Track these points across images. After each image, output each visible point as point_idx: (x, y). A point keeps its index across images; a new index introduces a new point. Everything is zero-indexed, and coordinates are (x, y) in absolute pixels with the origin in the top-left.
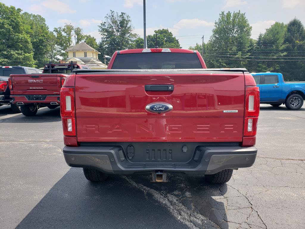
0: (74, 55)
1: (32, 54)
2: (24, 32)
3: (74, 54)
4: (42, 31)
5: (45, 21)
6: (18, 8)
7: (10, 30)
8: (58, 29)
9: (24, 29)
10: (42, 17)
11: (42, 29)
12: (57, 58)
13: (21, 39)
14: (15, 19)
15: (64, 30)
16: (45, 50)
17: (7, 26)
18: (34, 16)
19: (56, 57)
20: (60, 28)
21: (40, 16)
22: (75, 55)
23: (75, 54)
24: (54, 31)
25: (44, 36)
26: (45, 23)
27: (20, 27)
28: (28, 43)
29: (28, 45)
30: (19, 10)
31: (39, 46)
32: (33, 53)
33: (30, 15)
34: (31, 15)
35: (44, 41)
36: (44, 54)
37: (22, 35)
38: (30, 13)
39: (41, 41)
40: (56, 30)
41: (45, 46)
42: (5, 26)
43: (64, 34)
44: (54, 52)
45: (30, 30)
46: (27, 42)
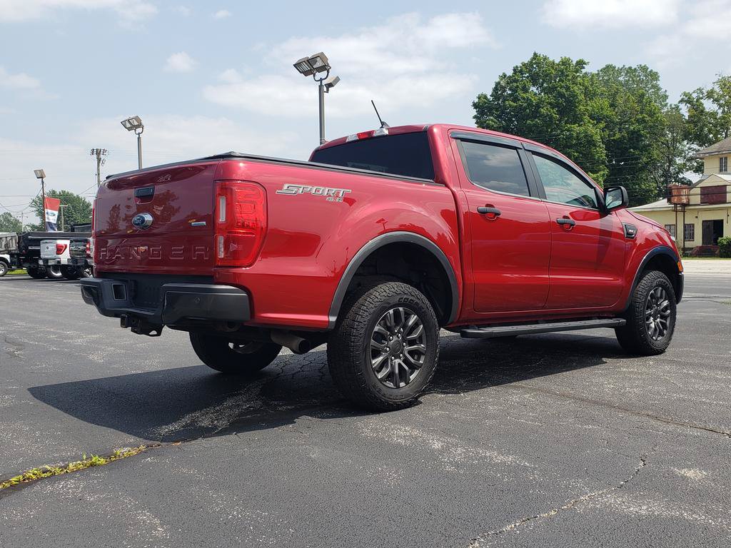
0: (721, 166)
1: (602, 173)
2: (586, 118)
3: (721, 163)
4: (638, 108)
5: (657, 79)
6: (578, 59)
7: (551, 117)
8: (694, 95)
9: (587, 110)
10: (651, 71)
11: (640, 102)
12: (683, 178)
13: (578, 138)
14: (568, 88)
15: (710, 95)
16: (645, 159)
17: (547, 109)
18: (630, 71)
19: (681, 176)
20: (700, 90)
21: (644, 69)
22: (726, 166)
23: (726, 162)
24: (681, 101)
25: (643, 121)
26: (659, 83)
27: (576, 107)
28: (595, 145)
29: (593, 150)
30: (581, 64)
31: (627, 149)
32: (606, 172)
33: (620, 71)
34: (621, 69)
35: (641, 136)
36: (643, 169)
37: (580, 126)
38: (618, 65)
39: (635, 137)
40: (687, 99)
41: (645, 148)
42: (542, 110)
43: (709, 106)
44: (679, 161)
45: (608, 112)
46: (591, 143)
